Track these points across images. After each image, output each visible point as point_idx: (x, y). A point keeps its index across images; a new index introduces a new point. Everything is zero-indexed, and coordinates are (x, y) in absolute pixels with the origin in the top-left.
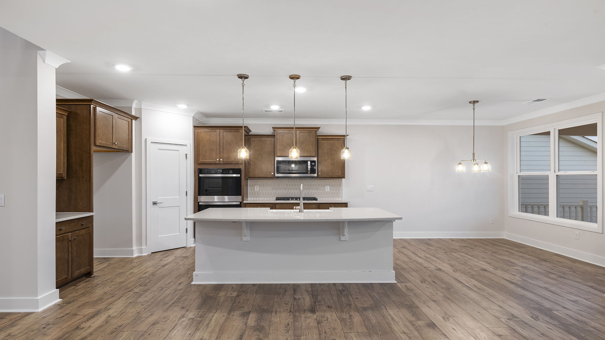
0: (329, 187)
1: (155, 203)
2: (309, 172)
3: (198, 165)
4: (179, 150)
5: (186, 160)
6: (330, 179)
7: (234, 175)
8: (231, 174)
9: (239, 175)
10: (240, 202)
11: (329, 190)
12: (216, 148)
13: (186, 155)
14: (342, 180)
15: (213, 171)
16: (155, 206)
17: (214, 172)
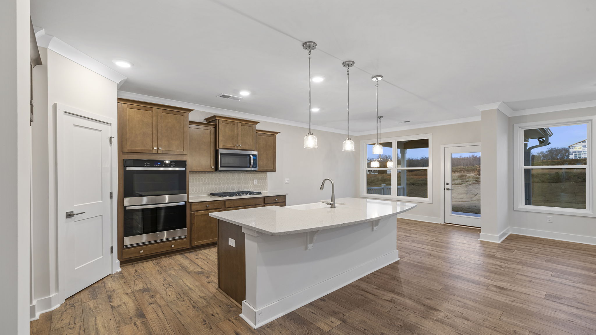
0: (256, 181)
1: (69, 215)
2: (251, 166)
3: (123, 154)
4: (101, 131)
5: (111, 146)
6: (258, 173)
7: (177, 169)
8: (173, 167)
9: (183, 169)
10: (186, 202)
11: (257, 184)
12: (151, 133)
13: (111, 138)
14: (267, 174)
15: (147, 163)
16: (70, 219)
17: (149, 165)
